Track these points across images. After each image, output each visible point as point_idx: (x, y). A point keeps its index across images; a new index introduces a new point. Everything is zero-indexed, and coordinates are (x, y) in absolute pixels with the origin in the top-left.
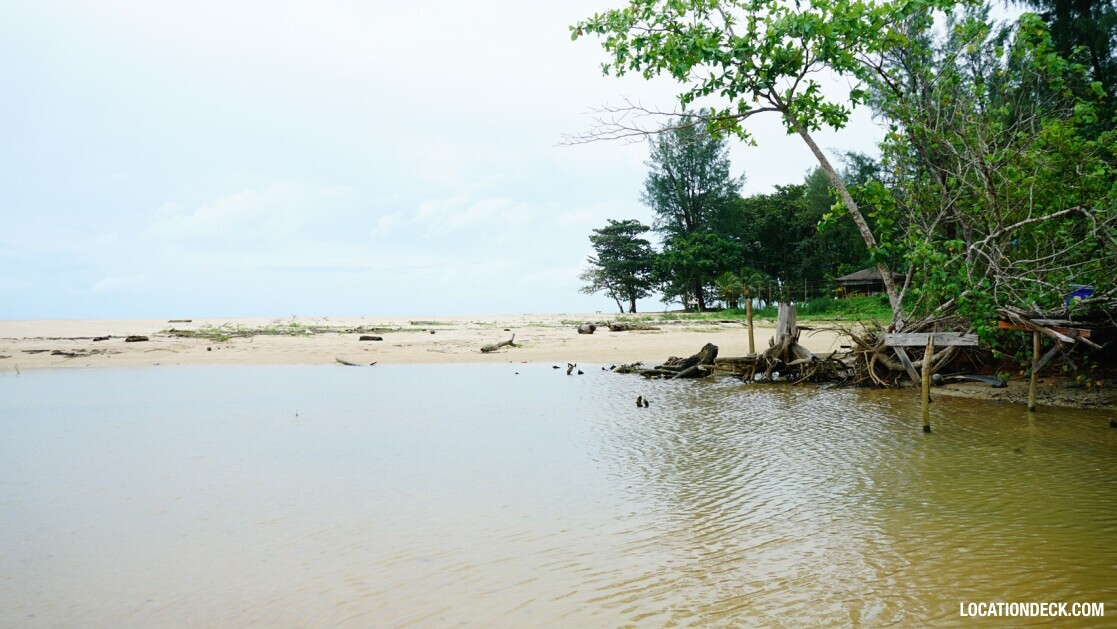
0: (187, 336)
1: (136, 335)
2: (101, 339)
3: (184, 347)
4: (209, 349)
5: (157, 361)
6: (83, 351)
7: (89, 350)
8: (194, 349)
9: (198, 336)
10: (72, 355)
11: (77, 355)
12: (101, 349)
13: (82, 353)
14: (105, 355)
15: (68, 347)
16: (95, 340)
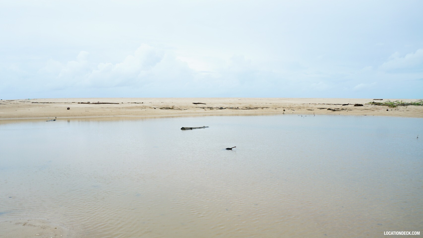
0: (379, 105)
1: (359, 104)
2: (345, 105)
3: (377, 109)
4: (387, 110)
5: (365, 114)
6: (338, 109)
7: (341, 109)
8: (380, 110)
9: (383, 105)
10: (334, 110)
11: (336, 110)
12: (345, 108)
13: (338, 110)
14: (346, 111)
15: (333, 107)
16: (343, 105)
